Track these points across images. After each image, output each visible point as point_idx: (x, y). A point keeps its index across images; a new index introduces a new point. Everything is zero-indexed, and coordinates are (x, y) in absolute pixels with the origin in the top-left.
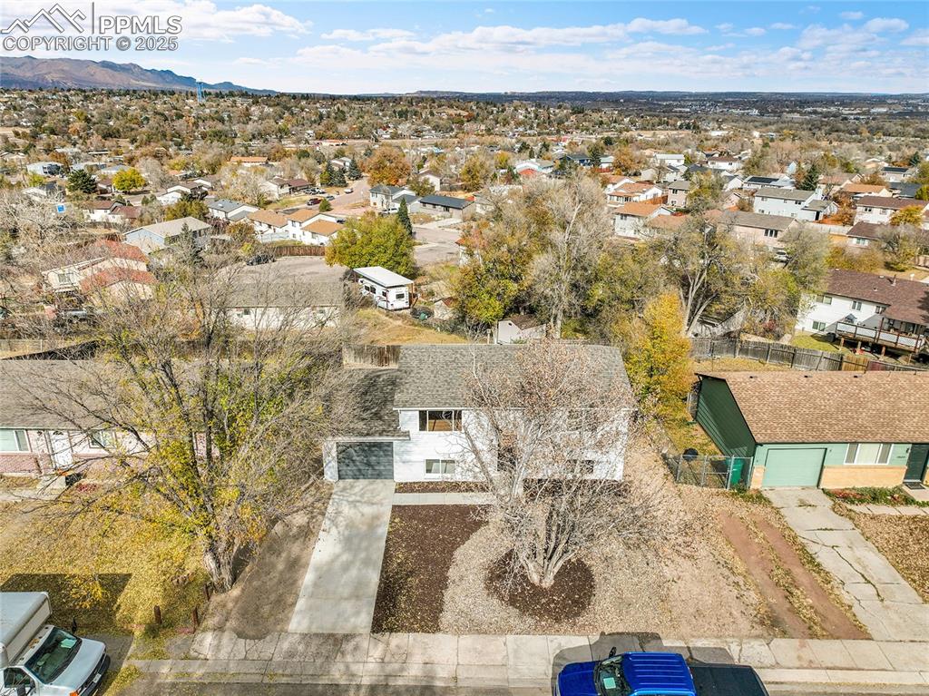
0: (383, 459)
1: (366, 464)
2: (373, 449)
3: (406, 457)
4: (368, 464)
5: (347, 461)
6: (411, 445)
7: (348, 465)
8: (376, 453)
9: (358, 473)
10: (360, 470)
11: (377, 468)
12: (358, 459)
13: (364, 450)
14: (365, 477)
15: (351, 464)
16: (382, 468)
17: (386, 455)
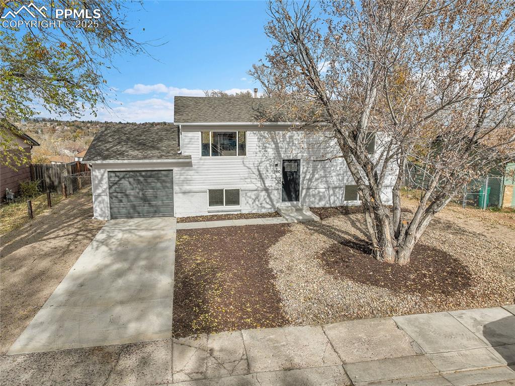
0: (161, 193)
1: (141, 199)
2: (150, 180)
3: (187, 188)
4: (145, 199)
5: (119, 195)
6: (191, 173)
7: (121, 201)
8: (153, 184)
9: (132, 211)
10: (134, 207)
11: (153, 203)
12: (132, 193)
13: (139, 182)
14: (140, 215)
15: (124, 200)
16: (160, 203)
17: (164, 187)
